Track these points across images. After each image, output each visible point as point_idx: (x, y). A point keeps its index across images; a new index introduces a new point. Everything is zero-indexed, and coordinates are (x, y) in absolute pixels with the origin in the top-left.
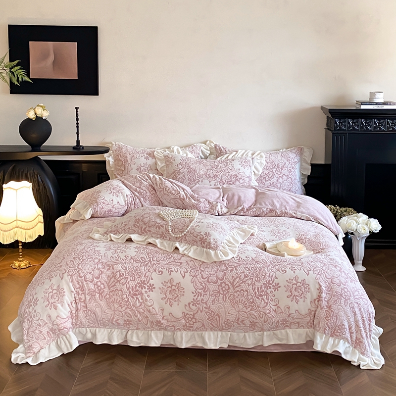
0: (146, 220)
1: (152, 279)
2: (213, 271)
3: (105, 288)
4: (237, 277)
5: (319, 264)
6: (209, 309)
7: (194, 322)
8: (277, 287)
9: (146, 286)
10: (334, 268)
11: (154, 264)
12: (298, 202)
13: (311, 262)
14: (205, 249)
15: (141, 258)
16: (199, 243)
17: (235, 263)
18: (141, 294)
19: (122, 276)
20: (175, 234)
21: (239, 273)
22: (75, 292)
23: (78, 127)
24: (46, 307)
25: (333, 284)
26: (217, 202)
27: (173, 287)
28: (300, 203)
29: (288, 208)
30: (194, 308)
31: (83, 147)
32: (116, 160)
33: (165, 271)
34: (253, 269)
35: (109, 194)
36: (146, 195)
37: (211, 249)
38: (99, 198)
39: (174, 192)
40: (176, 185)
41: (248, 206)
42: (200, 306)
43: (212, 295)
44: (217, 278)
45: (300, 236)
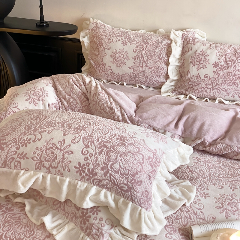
32: (92, 41)
35: (26, 100)
36: (76, 106)
37: (90, 236)
38: (11, 105)
39: (108, 110)
40: (114, 100)
41: (212, 140)
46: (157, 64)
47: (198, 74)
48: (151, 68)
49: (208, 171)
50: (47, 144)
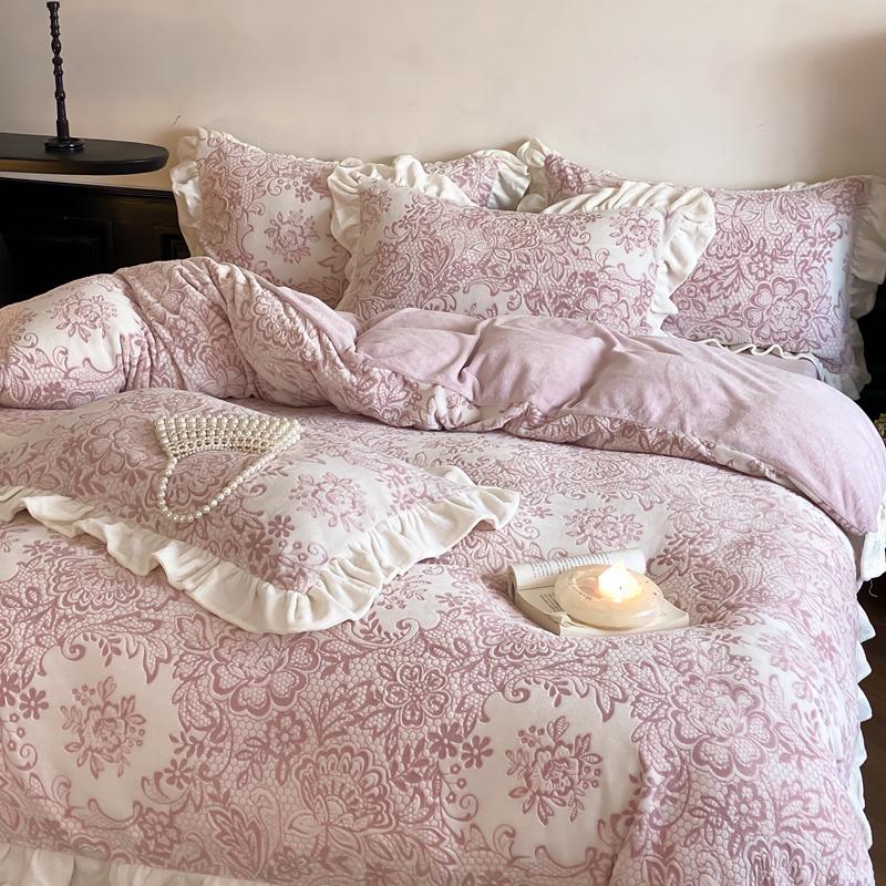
0: (101, 445)
1: (43, 673)
2: (261, 665)
4: (342, 698)
5: (668, 678)
6: (224, 802)
7: (172, 841)
8: (479, 752)
9: (17, 697)
10: (726, 701)
11: (65, 616)
13: (645, 664)
15: (29, 589)
16: (245, 553)
17: (351, 643)
20: (176, 512)
21: (351, 685)
23: (58, 74)
25: (701, 762)
26: (435, 385)
27: (111, 711)
29: (690, 423)
30: (172, 791)
31: (79, 145)
32: (207, 194)
33: (93, 648)
34: (407, 672)
35: (58, 328)
36: (196, 340)
37: (275, 581)
39: (284, 338)
40: (298, 312)
41: (549, 407)
42: (193, 789)
43: (241, 756)
44: (267, 695)
45: (676, 545)
49: (547, 469)
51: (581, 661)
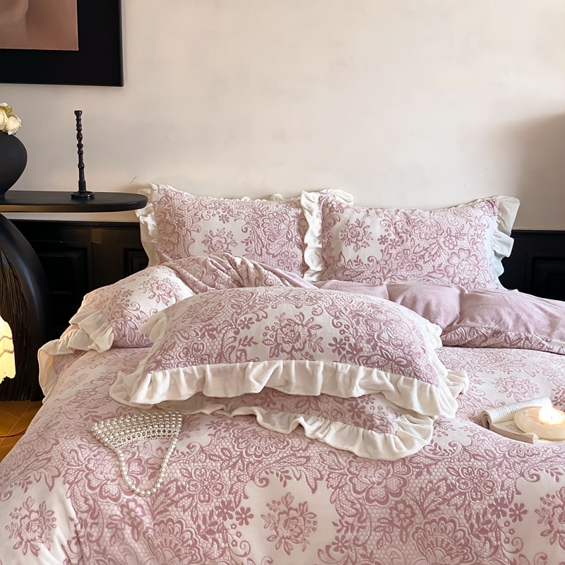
1: (246, 497)
2: (377, 475)
3: (144, 514)
4: (432, 490)
6: (370, 558)
8: (519, 512)
9: (233, 513)
11: (250, 462)
12: (551, 316)
14: (361, 430)
15: (222, 449)
16: (348, 415)
17: (426, 457)
18: (223, 530)
19: (182, 492)
21: (435, 482)
22: (77, 521)
23: (80, 153)
24: (14, 548)
27: (293, 513)
28: (557, 318)
29: (532, 329)
30: (337, 555)
31: (92, 195)
32: (161, 221)
33: (273, 478)
34: (465, 471)
35: (149, 298)
37: (375, 429)
38: (128, 308)
42: (350, 553)
43: (378, 530)
44: (386, 492)
45: (561, 393)
46: (285, 249)
47: (358, 256)
48: (277, 256)
50: (280, 321)
51: (559, 457)
